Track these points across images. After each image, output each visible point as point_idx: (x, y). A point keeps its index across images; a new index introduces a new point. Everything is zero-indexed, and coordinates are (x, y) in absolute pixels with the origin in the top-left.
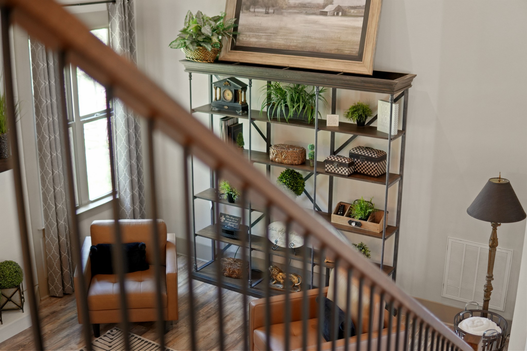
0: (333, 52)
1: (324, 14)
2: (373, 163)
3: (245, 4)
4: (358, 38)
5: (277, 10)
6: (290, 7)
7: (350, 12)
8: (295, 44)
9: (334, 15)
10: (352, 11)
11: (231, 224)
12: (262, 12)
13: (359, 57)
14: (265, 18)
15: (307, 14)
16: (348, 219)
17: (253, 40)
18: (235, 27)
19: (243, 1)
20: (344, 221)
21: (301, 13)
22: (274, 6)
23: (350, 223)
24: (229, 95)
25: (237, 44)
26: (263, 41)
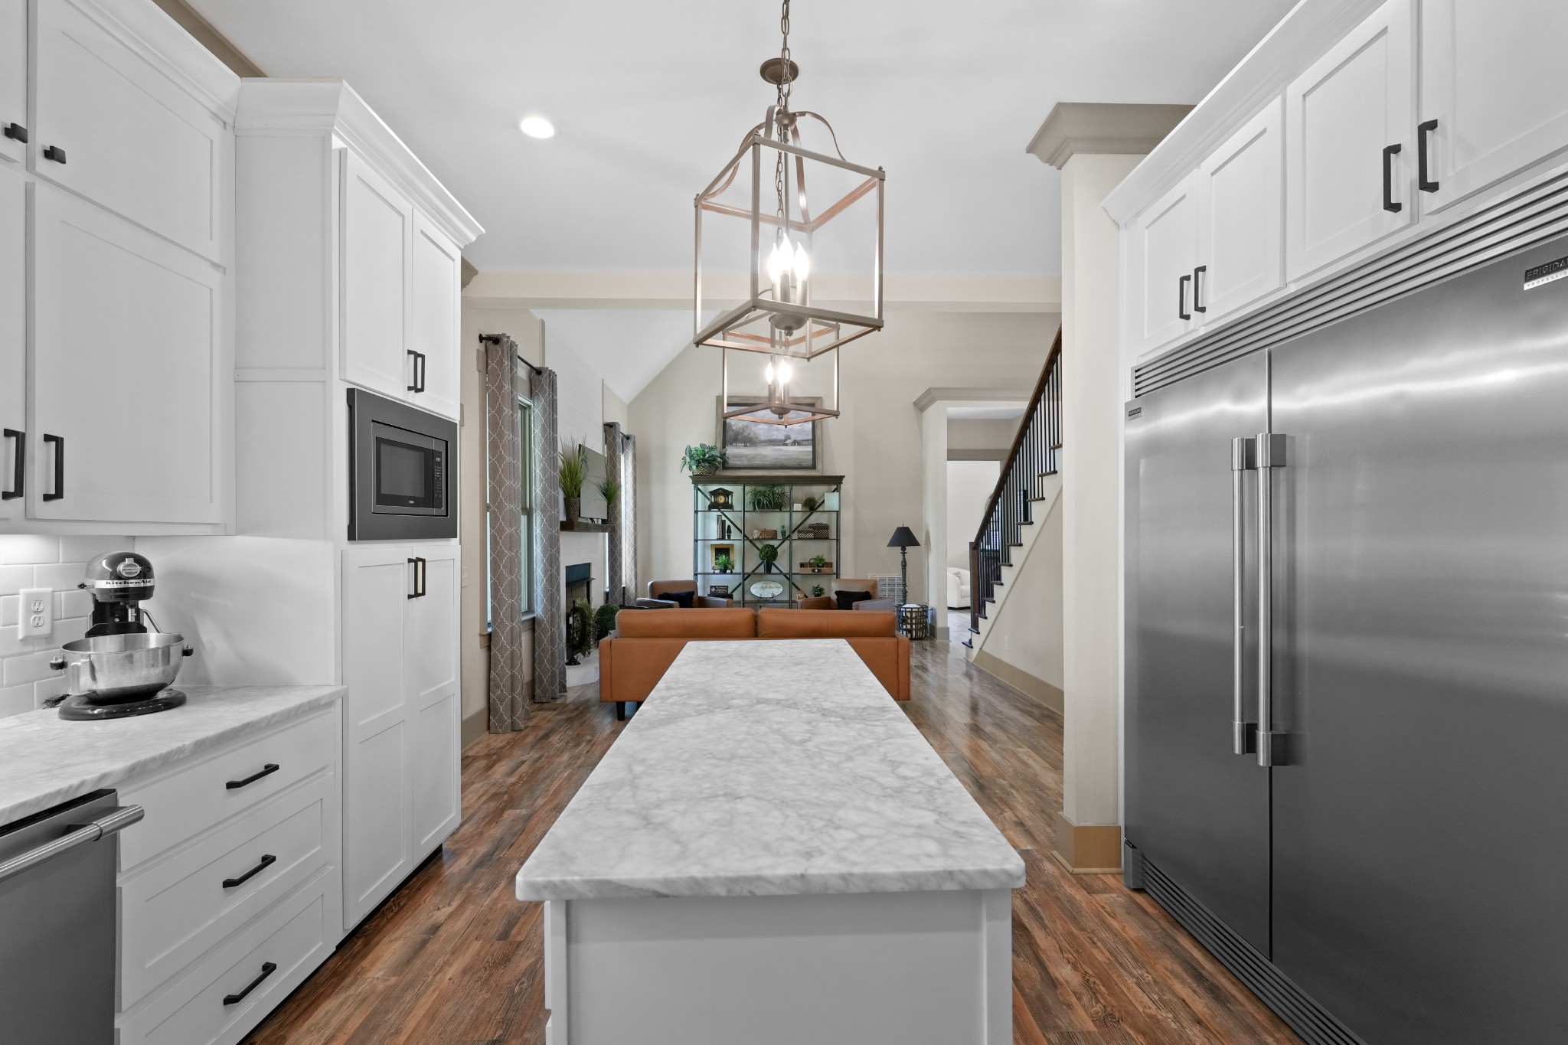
0: (796, 466)
2: (824, 530)
3: (728, 441)
4: (811, 457)
5: (753, 444)
6: (762, 442)
8: (769, 463)
10: (804, 442)
11: (722, 590)
12: (742, 446)
13: (814, 467)
14: (745, 449)
15: (774, 445)
16: (811, 569)
17: (738, 463)
18: (723, 456)
19: (727, 438)
20: (808, 570)
21: (770, 445)
22: (750, 441)
23: (813, 571)
24: (721, 499)
25: (726, 465)
26: (746, 463)
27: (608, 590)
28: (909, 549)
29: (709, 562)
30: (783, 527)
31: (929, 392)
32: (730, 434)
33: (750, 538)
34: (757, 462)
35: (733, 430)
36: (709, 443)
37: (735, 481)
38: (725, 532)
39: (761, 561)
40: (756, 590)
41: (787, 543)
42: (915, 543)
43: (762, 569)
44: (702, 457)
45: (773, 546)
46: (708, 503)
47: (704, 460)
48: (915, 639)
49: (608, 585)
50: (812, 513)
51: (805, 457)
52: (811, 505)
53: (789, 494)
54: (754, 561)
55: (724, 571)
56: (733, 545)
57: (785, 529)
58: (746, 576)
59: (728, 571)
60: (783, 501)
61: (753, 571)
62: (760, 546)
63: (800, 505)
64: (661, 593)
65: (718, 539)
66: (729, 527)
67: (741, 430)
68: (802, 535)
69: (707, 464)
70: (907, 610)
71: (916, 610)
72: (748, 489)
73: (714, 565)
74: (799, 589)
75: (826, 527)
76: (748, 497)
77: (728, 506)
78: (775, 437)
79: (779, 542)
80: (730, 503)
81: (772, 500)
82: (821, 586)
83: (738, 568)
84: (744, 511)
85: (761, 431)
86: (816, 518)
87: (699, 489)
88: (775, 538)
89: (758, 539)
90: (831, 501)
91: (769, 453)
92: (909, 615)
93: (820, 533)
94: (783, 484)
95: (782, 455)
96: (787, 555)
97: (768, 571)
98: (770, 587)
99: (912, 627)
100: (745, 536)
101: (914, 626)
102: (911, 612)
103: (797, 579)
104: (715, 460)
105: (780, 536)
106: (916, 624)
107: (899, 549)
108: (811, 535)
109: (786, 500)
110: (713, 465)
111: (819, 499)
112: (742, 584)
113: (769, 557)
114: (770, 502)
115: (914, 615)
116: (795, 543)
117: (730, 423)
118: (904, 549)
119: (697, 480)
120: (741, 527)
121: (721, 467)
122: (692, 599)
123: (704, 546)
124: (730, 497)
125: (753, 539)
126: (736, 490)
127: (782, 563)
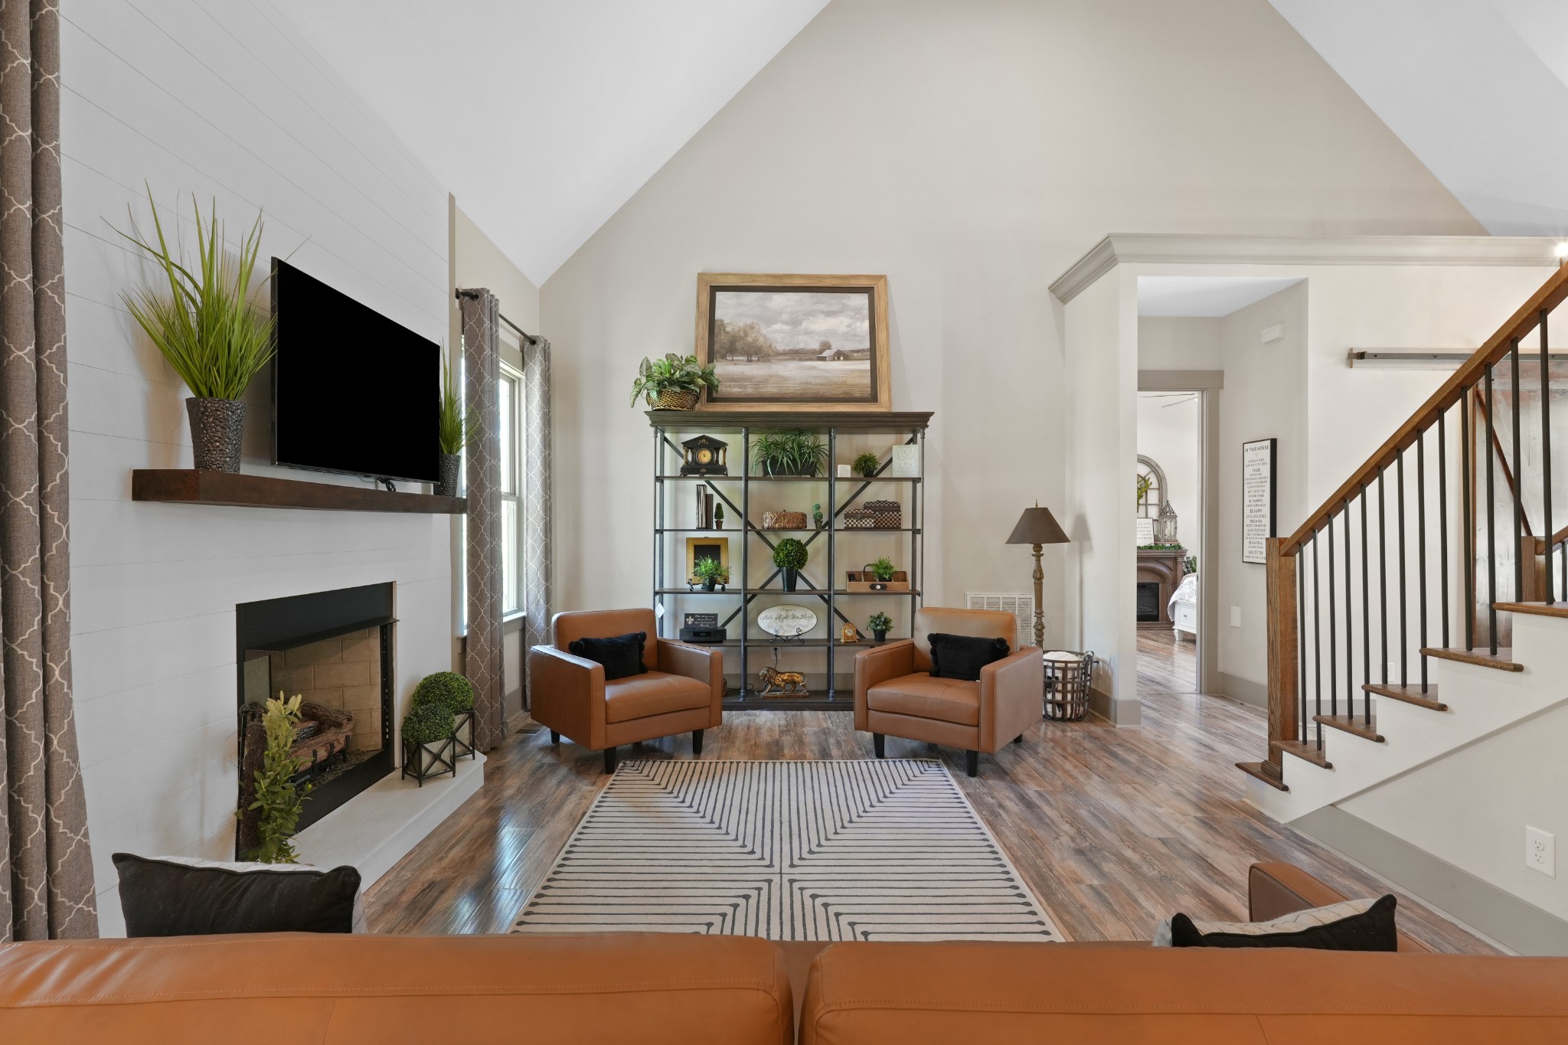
0: (841, 396)
1: (824, 359)
2: (891, 513)
3: (718, 352)
4: (867, 380)
5: (763, 357)
6: (779, 354)
7: (853, 356)
8: (792, 391)
9: (834, 360)
10: (855, 355)
11: (704, 624)
12: (743, 360)
13: (874, 398)
14: (748, 367)
15: (801, 360)
16: (868, 584)
17: (736, 390)
18: (707, 376)
19: (717, 347)
20: (863, 586)
21: (794, 359)
22: (757, 353)
23: (873, 587)
24: (705, 456)
25: (715, 395)
26: (750, 391)
27: (465, 633)
28: (1046, 547)
29: (682, 569)
30: (818, 507)
31: (1106, 244)
32: (722, 339)
33: (758, 527)
34: (771, 389)
35: (728, 333)
36: (683, 350)
37: (730, 422)
38: (711, 516)
39: (776, 569)
40: (769, 622)
41: (823, 536)
42: (1059, 537)
43: (778, 583)
44: (668, 375)
45: (799, 542)
46: (682, 462)
47: (672, 382)
48: (1070, 720)
49: (466, 621)
50: (868, 483)
51: (858, 381)
52: (868, 469)
53: (827, 448)
54: (764, 569)
55: (710, 589)
56: (726, 540)
57: (821, 511)
58: (749, 596)
59: (718, 587)
60: (818, 459)
61: (762, 587)
62: (775, 542)
63: (849, 467)
64: (576, 638)
65: (699, 529)
66: (719, 506)
67: (742, 334)
68: (853, 523)
69: (678, 389)
70: (1056, 665)
71: (1075, 665)
72: (753, 438)
73: (691, 576)
74: (846, 621)
75: (896, 508)
76: (754, 453)
77: (716, 469)
78: (802, 346)
79: (810, 535)
80: (721, 462)
81: (797, 457)
82: (885, 615)
83: (735, 582)
84: (747, 479)
85: (778, 336)
86: (876, 492)
87: (666, 439)
88: (801, 526)
89: (770, 529)
90: (905, 459)
91: (793, 374)
92: (1059, 674)
93: (885, 517)
94: (815, 431)
95: (816, 378)
96: (823, 558)
97: (791, 587)
98: (794, 617)
99: (1064, 697)
100: (747, 523)
101: (1069, 697)
102: (1065, 670)
103: (840, 602)
104: (692, 382)
105: (811, 524)
106: (1073, 692)
107: (1029, 548)
108: (869, 523)
109: (824, 459)
110: (689, 391)
111: (882, 456)
112: (743, 610)
113: (792, 560)
114: (794, 461)
115: (1070, 675)
116: (838, 537)
117: (722, 321)
118: (1038, 548)
119: (660, 419)
120: (741, 508)
121: (704, 396)
122: (641, 647)
123: (676, 541)
124: (721, 452)
125: (763, 529)
126: (734, 442)
127: (814, 572)
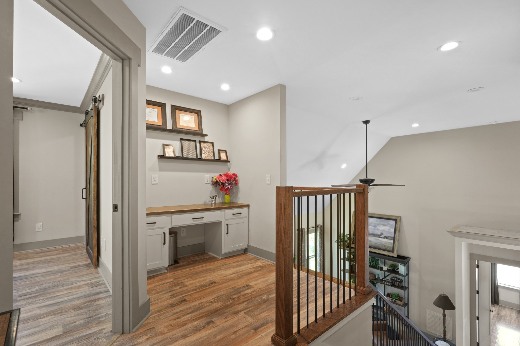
0: (384, 249)
1: (381, 238)
2: (399, 283)
4: (392, 246)
7: (389, 238)
9: (384, 238)
13: (392, 252)
21: (373, 236)
51: (389, 245)
78: (376, 233)
85: (370, 229)
91: (374, 241)
95: (379, 242)
